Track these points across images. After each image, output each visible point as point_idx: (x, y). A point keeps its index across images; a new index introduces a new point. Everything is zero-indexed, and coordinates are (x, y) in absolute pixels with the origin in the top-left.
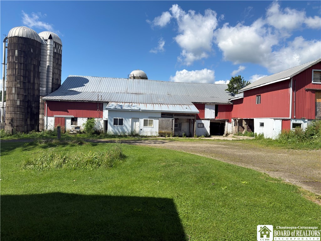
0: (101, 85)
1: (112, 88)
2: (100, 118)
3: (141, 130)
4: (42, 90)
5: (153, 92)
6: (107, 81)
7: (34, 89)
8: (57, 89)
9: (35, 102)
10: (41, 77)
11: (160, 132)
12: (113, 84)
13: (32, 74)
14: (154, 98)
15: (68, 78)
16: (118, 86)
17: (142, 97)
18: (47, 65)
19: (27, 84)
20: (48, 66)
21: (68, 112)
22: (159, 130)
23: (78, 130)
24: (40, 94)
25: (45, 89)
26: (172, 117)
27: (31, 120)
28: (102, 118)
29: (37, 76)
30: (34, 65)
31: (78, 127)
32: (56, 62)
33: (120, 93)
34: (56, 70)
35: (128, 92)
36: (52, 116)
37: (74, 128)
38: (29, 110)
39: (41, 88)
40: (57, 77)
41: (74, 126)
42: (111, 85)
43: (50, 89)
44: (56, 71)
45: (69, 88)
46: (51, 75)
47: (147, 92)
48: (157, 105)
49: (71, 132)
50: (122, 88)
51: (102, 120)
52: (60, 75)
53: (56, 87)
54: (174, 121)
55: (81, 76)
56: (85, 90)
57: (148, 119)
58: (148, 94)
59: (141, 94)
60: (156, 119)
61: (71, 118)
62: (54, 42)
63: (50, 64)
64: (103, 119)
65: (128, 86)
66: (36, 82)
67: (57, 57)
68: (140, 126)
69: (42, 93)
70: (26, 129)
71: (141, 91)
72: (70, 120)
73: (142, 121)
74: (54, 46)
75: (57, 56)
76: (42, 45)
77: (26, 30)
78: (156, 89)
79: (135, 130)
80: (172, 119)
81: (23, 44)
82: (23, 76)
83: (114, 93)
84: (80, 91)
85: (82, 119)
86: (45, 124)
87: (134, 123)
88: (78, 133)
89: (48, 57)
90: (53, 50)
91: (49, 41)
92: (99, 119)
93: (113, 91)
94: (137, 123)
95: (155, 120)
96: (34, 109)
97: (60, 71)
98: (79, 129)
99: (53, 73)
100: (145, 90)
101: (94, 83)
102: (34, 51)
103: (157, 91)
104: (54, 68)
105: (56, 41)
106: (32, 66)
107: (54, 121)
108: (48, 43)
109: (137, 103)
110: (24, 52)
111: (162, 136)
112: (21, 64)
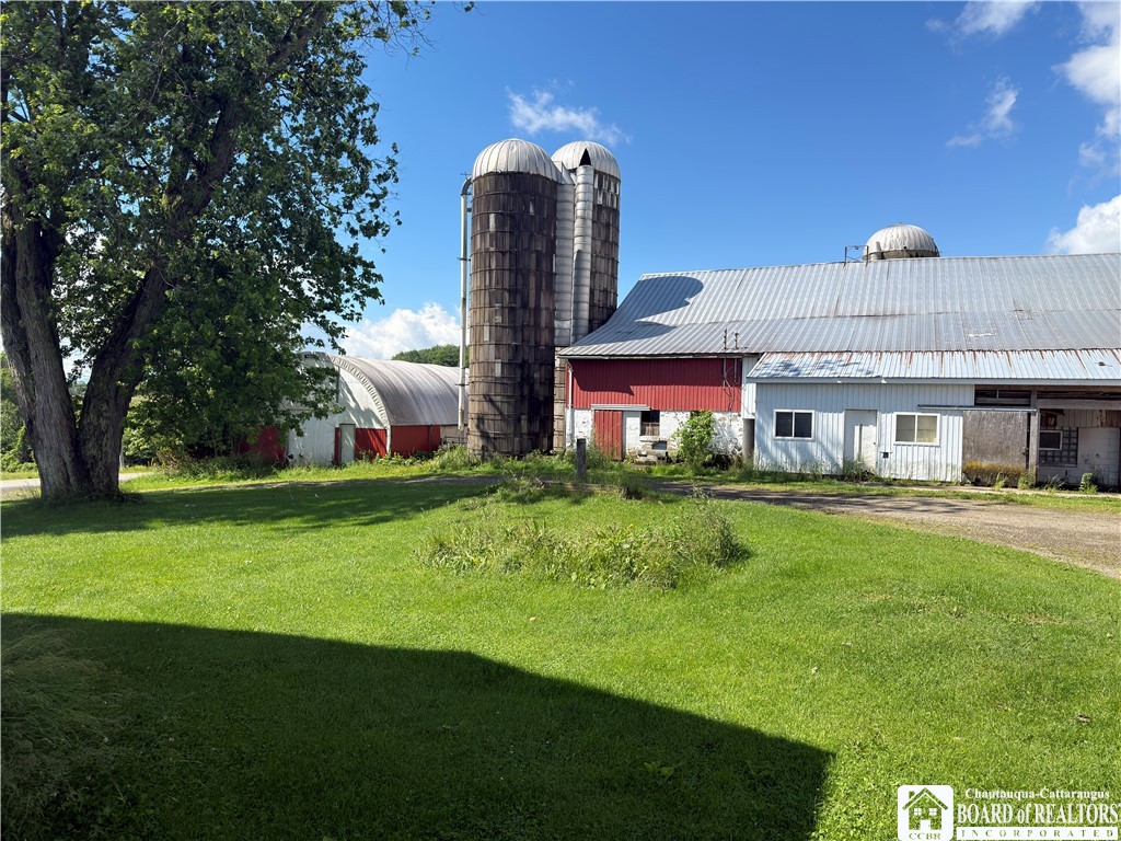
0: (743, 294)
1: (779, 304)
2: (730, 410)
3: (886, 455)
4: (561, 329)
5: (945, 304)
6: (765, 281)
7: (537, 325)
8: (604, 322)
9: (541, 365)
10: (557, 288)
11: (968, 465)
12: (785, 288)
13: (532, 281)
14: (947, 330)
15: (640, 284)
16: (805, 292)
17: (896, 328)
18: (577, 248)
19: (520, 312)
20: (579, 252)
21: (631, 393)
22: (963, 458)
23: (662, 452)
24: (556, 341)
25: (568, 324)
26: (1028, 406)
27: (530, 421)
28: (739, 410)
29: (547, 287)
30: (538, 253)
31: (660, 442)
32: (603, 237)
33: (807, 320)
34: (603, 261)
35: (840, 313)
36: (587, 408)
37: (649, 445)
38: (526, 389)
39: (556, 323)
40: (604, 282)
41: (650, 438)
42: (776, 294)
43: (585, 323)
44: (602, 265)
45: (641, 314)
46: (587, 281)
47: (919, 308)
48: (958, 355)
49: (642, 459)
50: (817, 299)
51: (740, 419)
52: (614, 277)
53: (603, 315)
54: (1035, 421)
55: (679, 274)
56: (689, 317)
57: (917, 414)
58: (923, 312)
59: (893, 315)
60: (952, 413)
61: (640, 414)
62: (596, 172)
63: (584, 244)
64: (742, 413)
65: (842, 288)
66: (543, 305)
67: (606, 219)
68: (883, 441)
69: (560, 336)
70: (516, 447)
71: (894, 305)
72: (638, 420)
73: (889, 421)
74: (596, 186)
75: (604, 217)
76: (559, 188)
77: (514, 150)
78: (961, 292)
79: (859, 456)
80: (1029, 415)
81: (508, 194)
82: (509, 291)
83: (788, 319)
84: (673, 324)
85: (673, 414)
86: (568, 432)
87: (857, 428)
88: (661, 462)
89: (578, 222)
90: (592, 199)
91: (581, 170)
92: (728, 416)
93: (783, 313)
94: (870, 431)
95: (945, 418)
96: (537, 387)
97: (615, 262)
98: (666, 448)
99: (592, 273)
100: (911, 298)
101: (719, 290)
102: (538, 210)
103: (966, 302)
104: (597, 256)
105: (603, 170)
106: (534, 255)
107: (591, 423)
108: (580, 179)
109: (871, 353)
110: (512, 216)
111: (977, 483)
112: (503, 253)
